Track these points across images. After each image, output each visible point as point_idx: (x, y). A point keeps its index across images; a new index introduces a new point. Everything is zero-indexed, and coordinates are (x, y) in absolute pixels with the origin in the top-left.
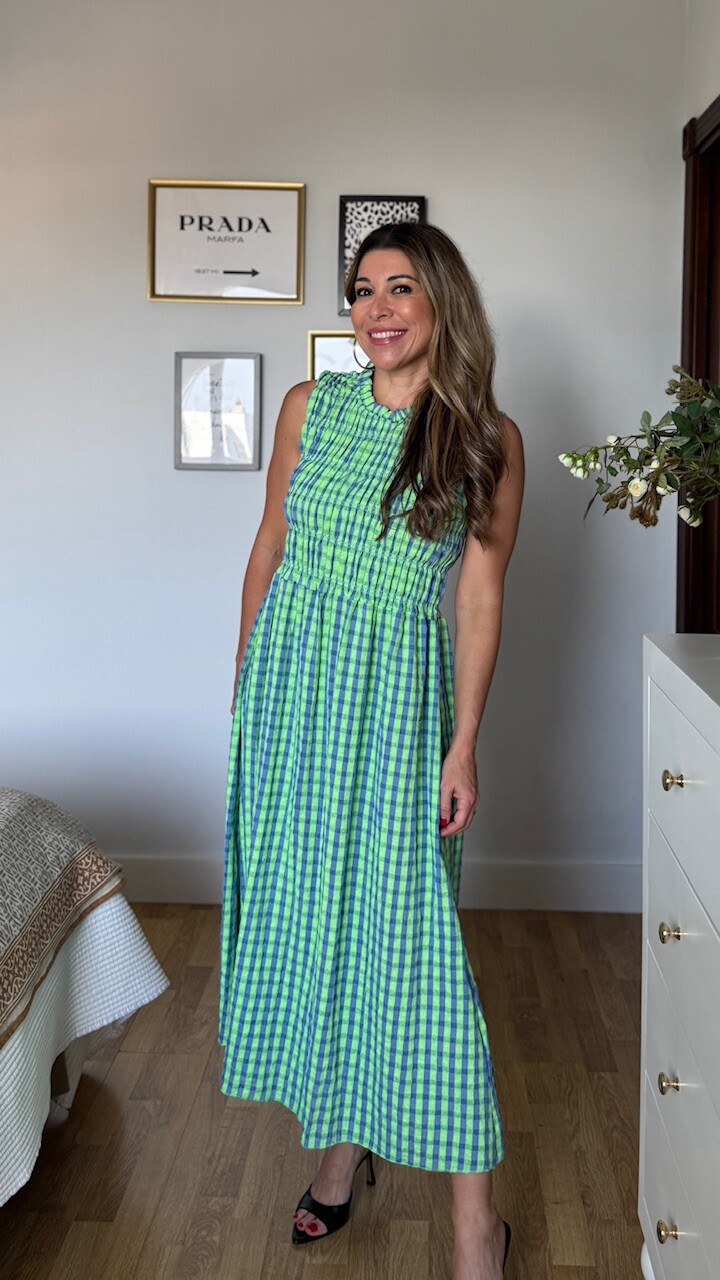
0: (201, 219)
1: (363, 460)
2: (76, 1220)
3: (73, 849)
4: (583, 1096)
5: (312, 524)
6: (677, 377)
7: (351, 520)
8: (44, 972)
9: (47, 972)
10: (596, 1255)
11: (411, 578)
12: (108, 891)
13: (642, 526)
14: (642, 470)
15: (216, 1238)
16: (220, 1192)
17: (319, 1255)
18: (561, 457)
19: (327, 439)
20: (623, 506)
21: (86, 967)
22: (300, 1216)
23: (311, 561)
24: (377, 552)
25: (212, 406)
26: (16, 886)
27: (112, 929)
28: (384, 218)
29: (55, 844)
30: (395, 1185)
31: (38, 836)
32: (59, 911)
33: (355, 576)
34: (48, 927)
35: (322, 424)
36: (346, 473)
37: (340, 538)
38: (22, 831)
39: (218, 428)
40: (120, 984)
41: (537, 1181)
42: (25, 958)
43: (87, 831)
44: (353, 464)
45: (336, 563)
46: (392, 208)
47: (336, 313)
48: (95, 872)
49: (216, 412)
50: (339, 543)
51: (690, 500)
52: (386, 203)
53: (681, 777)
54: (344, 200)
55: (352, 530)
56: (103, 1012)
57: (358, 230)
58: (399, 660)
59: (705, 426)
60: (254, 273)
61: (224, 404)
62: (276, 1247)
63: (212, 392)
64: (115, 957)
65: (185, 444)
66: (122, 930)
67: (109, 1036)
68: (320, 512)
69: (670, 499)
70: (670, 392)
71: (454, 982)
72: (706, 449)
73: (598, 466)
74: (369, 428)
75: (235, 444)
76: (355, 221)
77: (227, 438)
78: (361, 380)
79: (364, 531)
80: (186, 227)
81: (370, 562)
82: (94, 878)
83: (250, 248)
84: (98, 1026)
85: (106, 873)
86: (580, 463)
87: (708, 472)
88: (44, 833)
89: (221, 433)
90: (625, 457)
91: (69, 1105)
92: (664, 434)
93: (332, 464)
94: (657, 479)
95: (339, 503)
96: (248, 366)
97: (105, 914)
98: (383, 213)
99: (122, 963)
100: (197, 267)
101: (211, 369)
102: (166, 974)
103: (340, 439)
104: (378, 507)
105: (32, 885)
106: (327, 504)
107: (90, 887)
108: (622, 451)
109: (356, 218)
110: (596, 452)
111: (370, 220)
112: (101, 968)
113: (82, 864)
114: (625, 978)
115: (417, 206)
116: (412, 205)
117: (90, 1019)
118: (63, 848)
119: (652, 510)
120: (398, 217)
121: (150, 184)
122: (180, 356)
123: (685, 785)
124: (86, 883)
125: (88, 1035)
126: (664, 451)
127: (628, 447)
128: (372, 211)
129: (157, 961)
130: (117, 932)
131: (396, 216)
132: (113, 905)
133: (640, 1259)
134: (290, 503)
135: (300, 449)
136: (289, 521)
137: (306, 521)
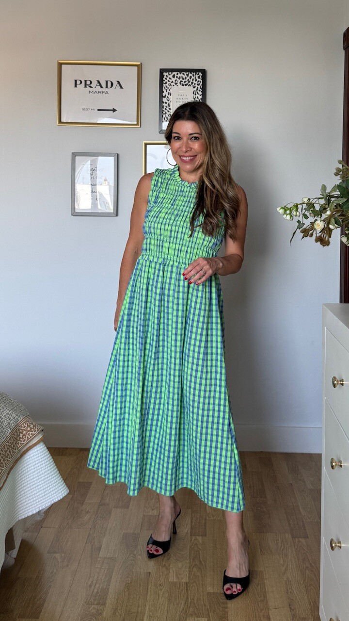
0: (86, 81)
1: (180, 204)
2: (19, 618)
3: (17, 419)
4: (290, 551)
5: (159, 233)
6: (340, 166)
7: (177, 230)
9: (4, 483)
12: (36, 441)
13: (321, 246)
14: (321, 216)
16: (96, 602)
18: (278, 209)
19: (162, 197)
20: (311, 236)
23: (158, 250)
24: (189, 244)
25: (92, 181)
27: (38, 461)
28: (183, 81)
29: (8, 417)
30: (189, 600)
32: (10, 452)
33: (179, 255)
34: (4, 461)
35: (159, 191)
36: (173, 210)
37: (172, 239)
39: (95, 193)
40: (42, 492)
41: (265, 596)
43: (25, 409)
44: (175, 207)
45: (170, 250)
46: (188, 75)
47: (158, 132)
48: (29, 431)
49: (93, 185)
50: (171, 241)
51: (347, 232)
52: (185, 73)
53: (342, 381)
54: (162, 71)
55: (177, 235)
56: (33, 506)
57: (169, 87)
60: (114, 110)
61: (98, 181)
63: (92, 174)
64: (40, 477)
65: (77, 201)
66: (43, 462)
67: (36, 519)
68: (163, 227)
69: (336, 232)
70: (336, 174)
73: (298, 214)
74: (181, 191)
75: (104, 202)
76: (168, 83)
77: (100, 199)
78: (174, 172)
79: (183, 235)
80: (77, 85)
81: (186, 248)
82: (29, 435)
83: (112, 97)
84: (30, 514)
85: (35, 432)
86: (288, 212)
89: (96, 196)
90: (312, 209)
91: (15, 556)
92: (333, 197)
93: (166, 207)
94: (330, 221)
95: (171, 223)
96: (111, 160)
97: (35, 454)
98: (183, 79)
99: (44, 480)
100: (83, 107)
101: (91, 162)
102: (67, 486)
103: (168, 196)
104: (189, 224)
106: (165, 224)
107: (26, 439)
108: (311, 206)
109: (169, 81)
110: (296, 206)
111: (176, 82)
112: (32, 482)
113: (22, 427)
114: (312, 488)
115: (201, 75)
116: (198, 74)
117: (26, 509)
118: (12, 418)
119: (327, 237)
120: (191, 80)
121: (58, 62)
122: (74, 155)
123: (344, 385)
124: (24, 437)
125: (26, 519)
126: (333, 206)
127: (314, 204)
128: (177, 77)
129: (62, 479)
130: (41, 463)
131: (190, 80)
132: (38, 449)
134: (147, 226)
135: (149, 202)
136: (146, 233)
137: (156, 232)
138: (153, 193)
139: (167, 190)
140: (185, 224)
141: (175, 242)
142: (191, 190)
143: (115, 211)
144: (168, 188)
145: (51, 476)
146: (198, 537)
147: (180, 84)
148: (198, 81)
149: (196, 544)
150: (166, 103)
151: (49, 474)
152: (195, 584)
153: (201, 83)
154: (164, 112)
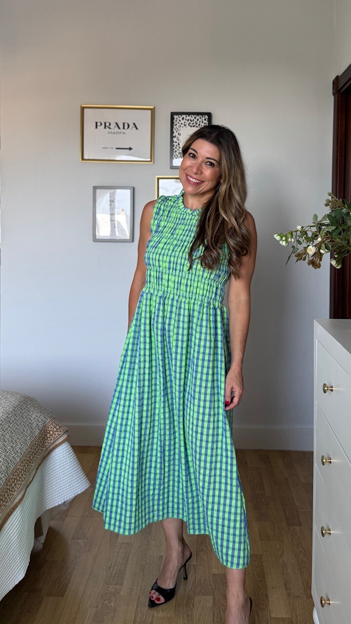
0: (105, 123)
1: (180, 234)
2: (46, 596)
3: (45, 421)
4: (286, 537)
5: (157, 265)
6: (330, 198)
7: (175, 261)
8: (31, 479)
9: (33, 479)
10: (292, 613)
12: (62, 440)
13: (313, 268)
14: (313, 242)
15: (112, 604)
16: (114, 583)
17: (161, 613)
18: (275, 236)
19: (163, 226)
20: (304, 259)
21: (51, 476)
22: (152, 593)
23: (158, 283)
24: (188, 276)
25: (110, 211)
26: (18, 438)
27: (63, 458)
28: (192, 123)
29: (36, 418)
30: (197, 580)
31: (28, 415)
32: (38, 450)
33: (179, 288)
34: (33, 458)
36: (172, 240)
37: (171, 270)
38: (21, 412)
39: (113, 222)
40: (67, 485)
41: (264, 578)
42: (22, 472)
43: (51, 412)
44: (175, 236)
45: (170, 283)
46: (195, 118)
47: (169, 167)
48: (55, 431)
49: (112, 214)
50: (171, 273)
51: (336, 256)
52: (193, 116)
53: (332, 387)
54: (173, 114)
55: (176, 266)
56: (59, 497)
57: (179, 129)
58: (201, 326)
59: (343, 221)
60: (130, 149)
61: (116, 211)
62: (141, 609)
63: (111, 205)
64: (65, 472)
65: (98, 229)
66: (68, 459)
67: (62, 509)
68: (161, 259)
69: (326, 256)
70: (327, 205)
71: (231, 478)
72: (344, 231)
73: (293, 240)
74: (182, 219)
75: (121, 230)
77: (118, 227)
78: (178, 198)
79: (182, 267)
80: (98, 127)
81: (186, 281)
82: (55, 434)
83: (129, 137)
84: (57, 504)
85: (60, 432)
86: (284, 238)
87: (344, 243)
88: (31, 413)
89: (115, 224)
90: (305, 236)
91: (43, 542)
92: (324, 225)
93: (166, 236)
94: (321, 246)
95: (169, 254)
96: (128, 193)
97: (60, 452)
98: (191, 121)
99: (68, 475)
100: (103, 146)
101: (110, 194)
102: (89, 480)
103: (169, 225)
104: (187, 256)
105: (26, 438)
106: (164, 255)
107: (53, 439)
108: (304, 233)
109: (178, 123)
110: (291, 233)
111: (185, 124)
112: (58, 477)
113: (49, 428)
114: (305, 482)
115: (207, 117)
116: (205, 117)
117: (53, 501)
118: (40, 420)
119: (318, 261)
120: (198, 122)
121: (81, 107)
122: (95, 188)
123: (333, 391)
124: (51, 437)
125: (52, 509)
126: (324, 233)
127: (307, 231)
128: (186, 119)
129: (84, 474)
130: (66, 460)
132: (64, 447)
133: (312, 614)
135: (151, 230)
136: (147, 265)
137: (155, 264)
138: (154, 222)
139: (168, 218)
140: (184, 254)
141: (174, 274)
142: (193, 217)
143: (132, 237)
144: (170, 216)
147: (189, 125)
150: (176, 142)
152: (202, 567)
154: (174, 151)
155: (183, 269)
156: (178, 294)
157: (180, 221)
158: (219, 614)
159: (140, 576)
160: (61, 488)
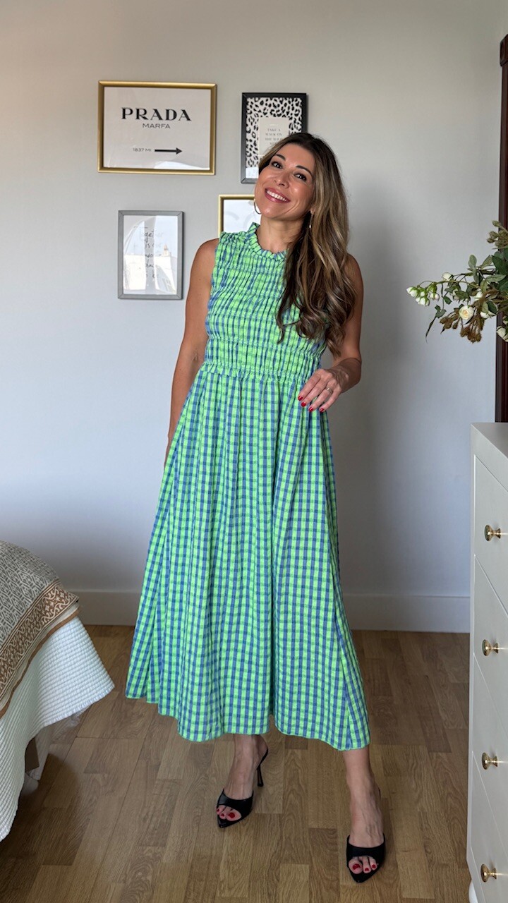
0: (138, 110)
1: (260, 287)
2: (43, 864)
3: (42, 585)
4: (425, 770)
6: (496, 230)
7: (258, 327)
8: (20, 678)
9: (22, 677)
10: (435, 891)
11: (301, 363)
12: (68, 616)
13: (469, 342)
14: (470, 299)
15: (149, 878)
16: (152, 843)
18: (409, 290)
19: (232, 276)
20: (455, 327)
22: (220, 810)
23: (231, 358)
25: (146, 251)
27: (71, 645)
28: (276, 110)
29: (29, 582)
30: (284, 839)
31: (15, 575)
32: (31, 631)
33: (263, 364)
34: (23, 644)
35: (227, 266)
36: (250, 296)
37: (251, 340)
39: (151, 268)
40: (77, 687)
41: (390, 834)
42: (6, 667)
43: (52, 571)
44: (254, 291)
45: (249, 357)
46: (281, 102)
47: (240, 181)
48: (59, 602)
49: (149, 256)
50: (250, 344)
51: (506, 322)
52: (277, 99)
53: (499, 531)
54: (245, 97)
55: (259, 334)
56: (64, 707)
57: (256, 119)
60: (178, 151)
61: (155, 249)
62: (194, 884)
63: (146, 241)
64: (73, 666)
65: (126, 279)
66: (78, 646)
67: (69, 725)
68: (236, 323)
69: (491, 323)
70: (491, 241)
73: (436, 296)
74: (261, 266)
75: (163, 280)
76: (254, 112)
77: (158, 275)
78: (249, 236)
79: (267, 334)
80: (126, 116)
81: (273, 354)
82: (58, 607)
83: (175, 133)
84: (60, 718)
85: (66, 603)
86: (423, 294)
88: (20, 573)
89: (153, 271)
90: (456, 290)
91: (38, 778)
92: (486, 272)
93: (240, 291)
94: (481, 306)
95: (248, 317)
96: (174, 221)
97: (66, 634)
98: (275, 106)
99: (79, 670)
100: (135, 147)
101: (145, 223)
102: (112, 679)
103: (242, 275)
105: (11, 612)
107: (54, 613)
108: (454, 285)
109: (255, 110)
110: (434, 286)
111: (266, 111)
112: (63, 674)
113: (48, 596)
114: (457, 682)
115: (300, 101)
116: (296, 100)
117: (54, 712)
118: (34, 584)
119: (477, 329)
120: (286, 109)
121: (100, 84)
122: (122, 214)
123: (501, 537)
124: (51, 610)
125: (53, 725)
126: (486, 285)
127: (459, 282)
128: (266, 104)
129: (104, 669)
130: (76, 647)
131: (284, 108)
132: (71, 627)
133: (468, 893)
134: (212, 321)
135: (213, 283)
136: (212, 333)
137: (226, 331)
139: (239, 266)
142: (277, 264)
143: (180, 292)
145: (90, 665)
146: (296, 751)
147: (271, 113)
148: (296, 111)
149: (293, 760)
150: (251, 141)
151: (86, 662)
152: (291, 817)
153: (300, 113)
154: (248, 154)
155: (269, 337)
156: (262, 372)
157: (258, 269)
158: (319, 892)
159: (193, 832)
160: (68, 691)
